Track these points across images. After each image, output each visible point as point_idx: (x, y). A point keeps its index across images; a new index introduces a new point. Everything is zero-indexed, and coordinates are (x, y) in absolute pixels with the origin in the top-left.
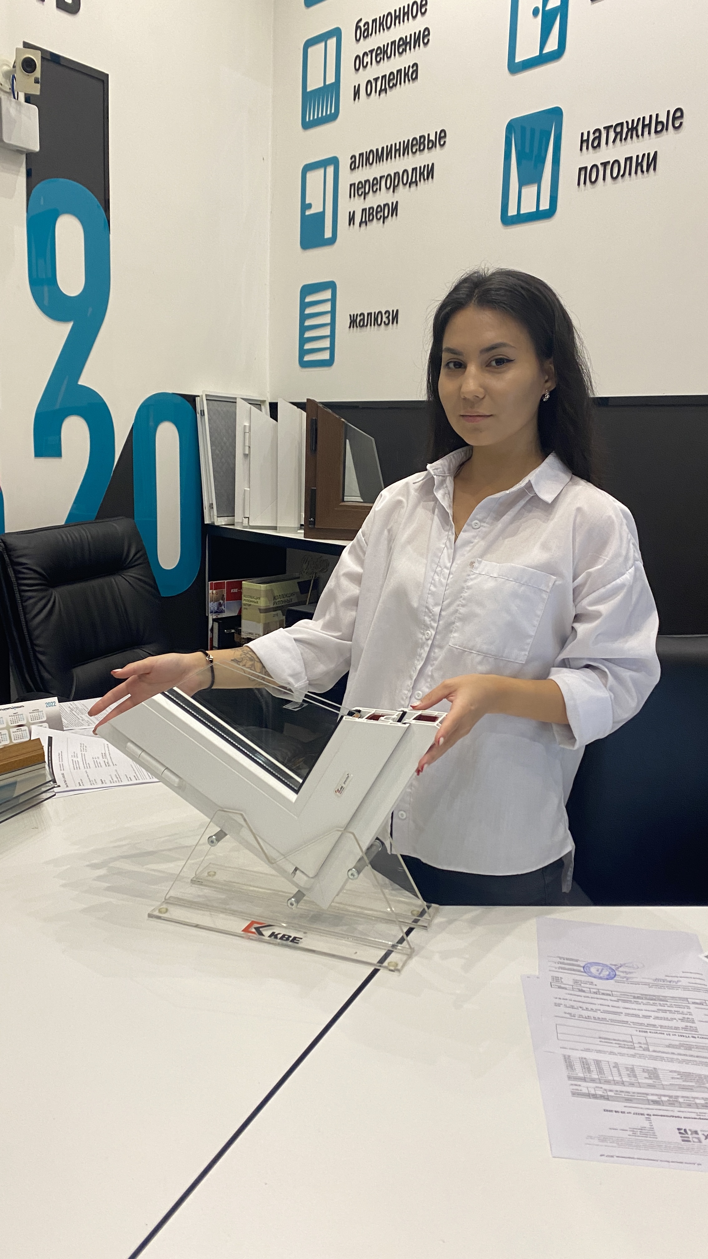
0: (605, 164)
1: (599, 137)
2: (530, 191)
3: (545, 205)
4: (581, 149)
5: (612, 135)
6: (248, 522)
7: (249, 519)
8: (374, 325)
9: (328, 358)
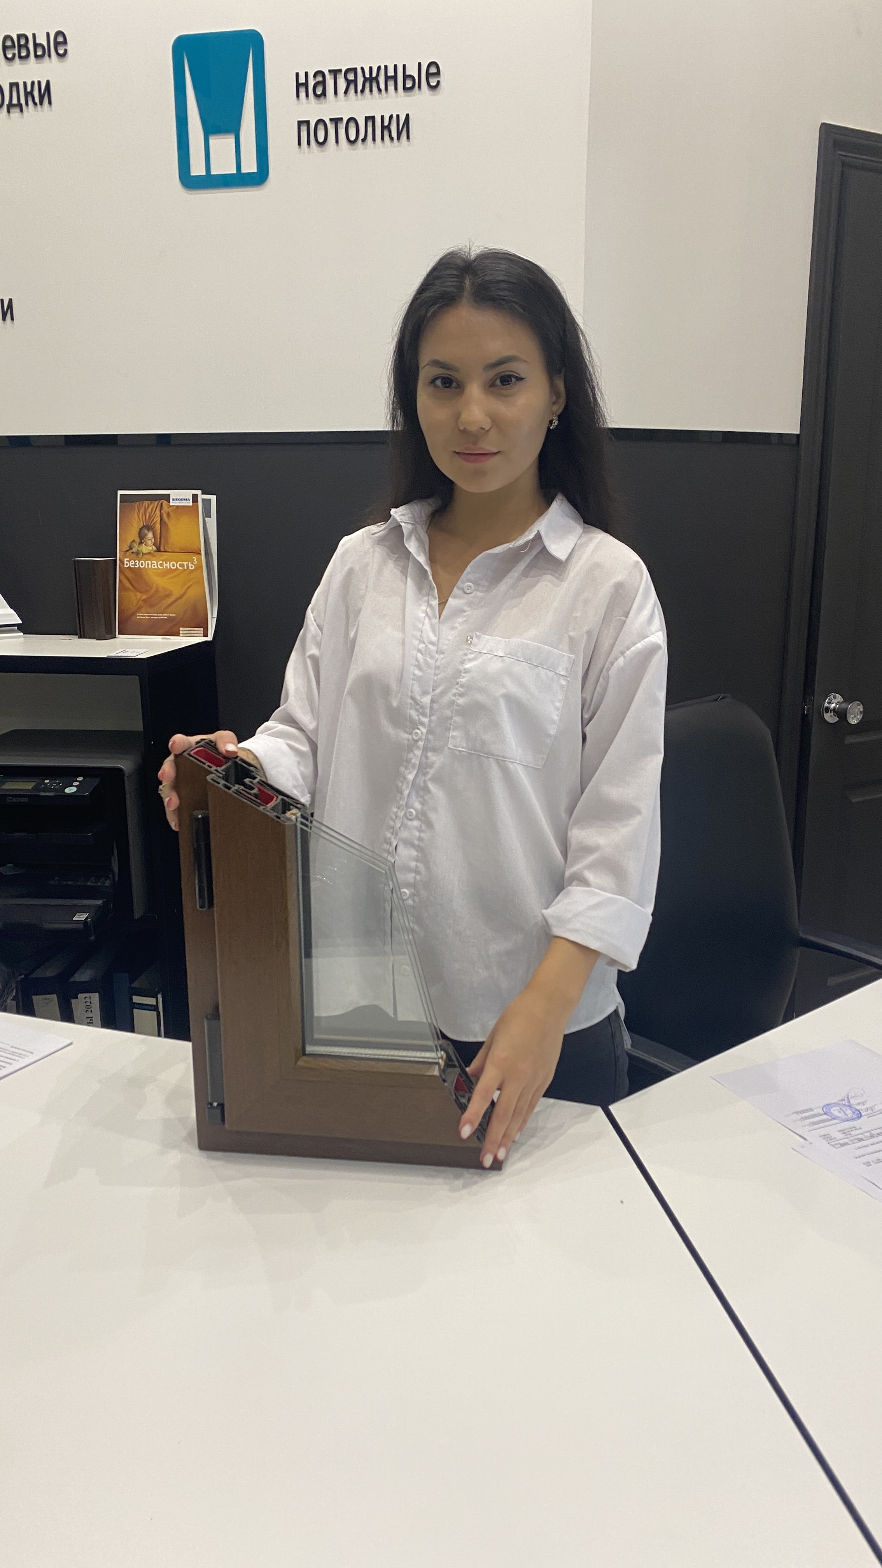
0: (336, 121)
1: (323, 83)
2: (223, 145)
3: (250, 166)
4: (298, 96)
5: (342, 84)
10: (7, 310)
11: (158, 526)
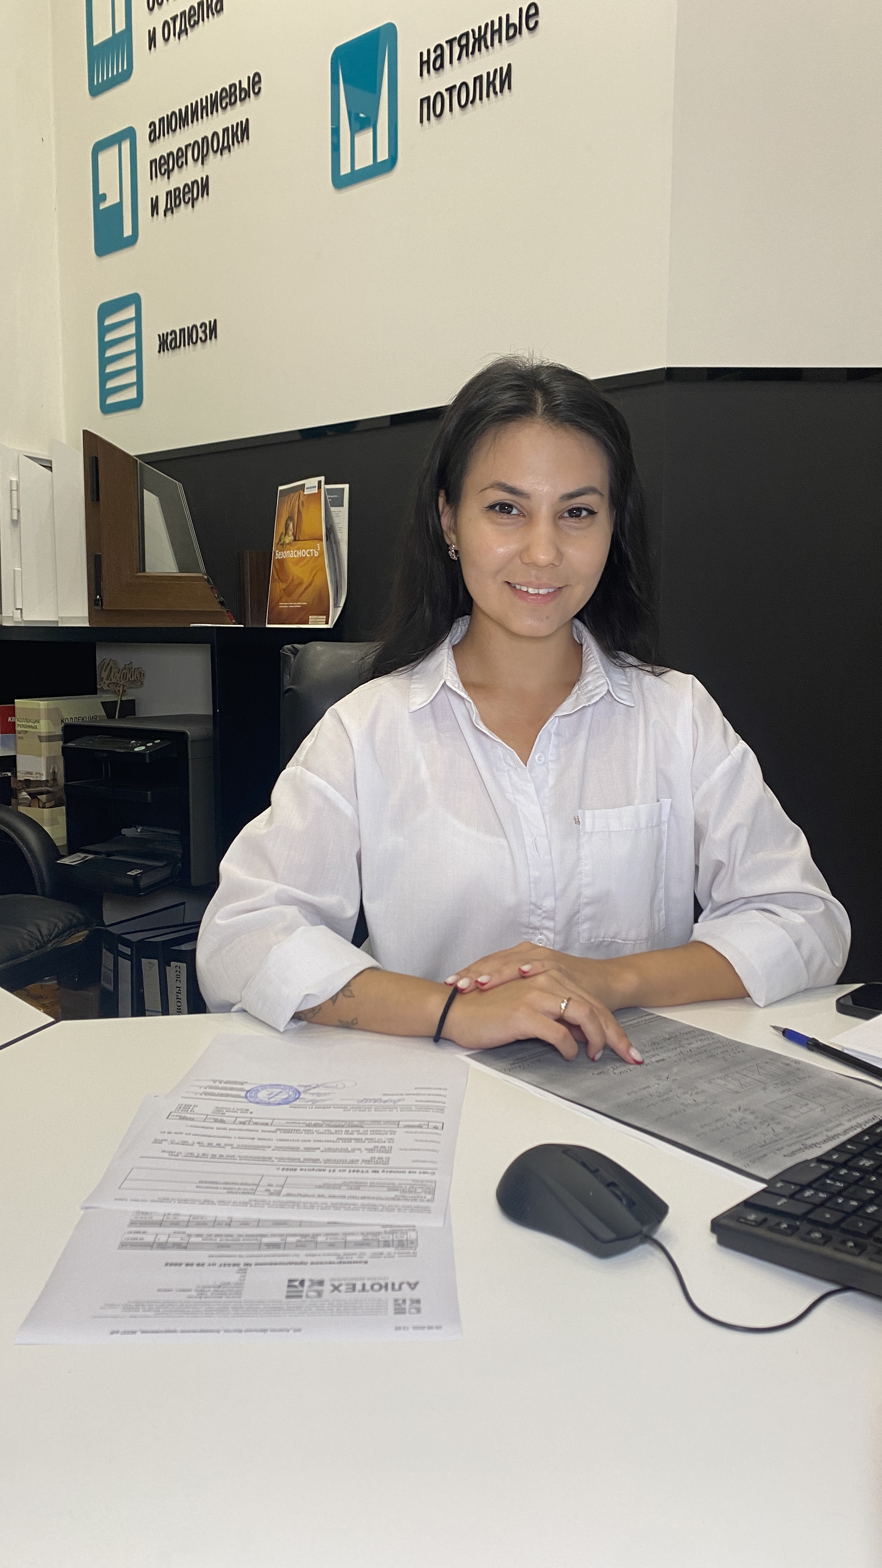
0: (450, 90)
1: (442, 56)
2: (365, 138)
3: (383, 155)
4: (421, 75)
5: (456, 50)
6: (22, 617)
7: (21, 613)
8: (189, 344)
9: (135, 396)
10: (212, 330)
11: (296, 516)
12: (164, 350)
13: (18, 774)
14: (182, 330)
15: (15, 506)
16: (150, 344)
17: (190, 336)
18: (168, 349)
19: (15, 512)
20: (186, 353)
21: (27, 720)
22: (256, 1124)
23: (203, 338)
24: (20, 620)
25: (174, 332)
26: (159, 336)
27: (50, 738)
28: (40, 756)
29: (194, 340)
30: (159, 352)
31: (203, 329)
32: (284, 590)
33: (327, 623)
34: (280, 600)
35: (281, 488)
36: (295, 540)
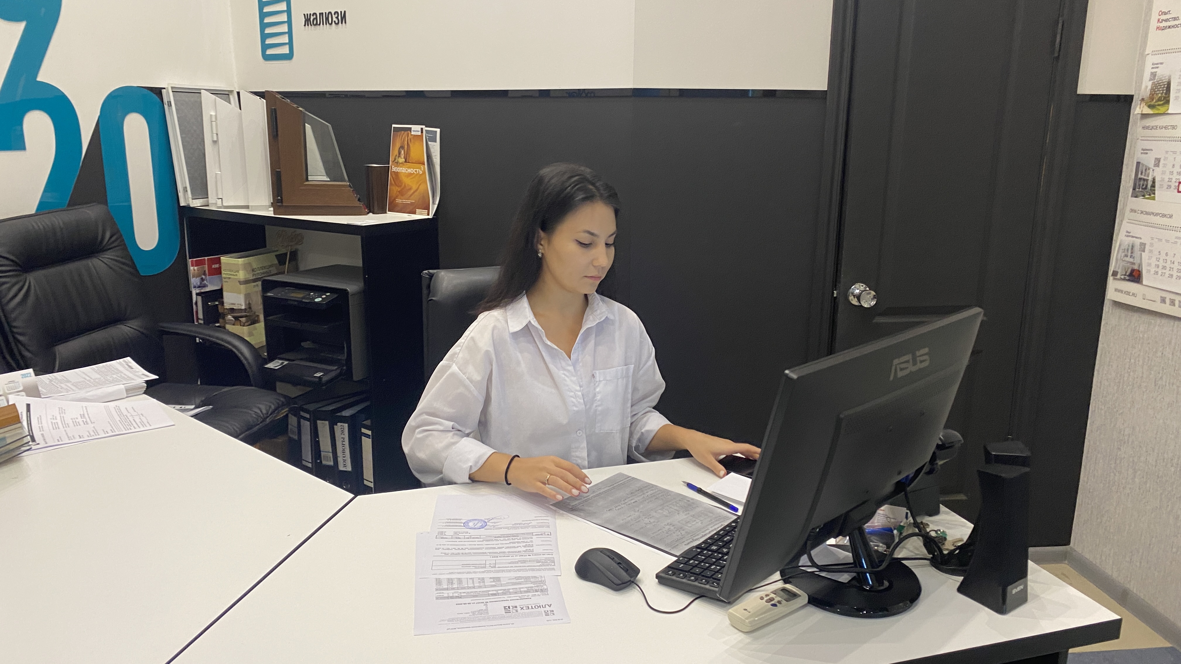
6: (222, 203)
7: (222, 200)
8: (326, 24)
9: (288, 52)
10: (343, 18)
11: (406, 147)
12: (308, 25)
13: (225, 304)
14: (321, 14)
15: (215, 132)
16: (298, 21)
17: (327, 19)
18: (311, 25)
19: (215, 135)
20: (324, 30)
21: (230, 271)
22: (473, 538)
23: (337, 22)
24: (221, 205)
25: (315, 14)
26: (304, 15)
27: (246, 282)
28: (240, 293)
29: (330, 22)
30: (305, 25)
31: (336, 16)
32: (399, 192)
33: (428, 215)
34: (397, 197)
35: (394, 126)
36: (406, 161)
